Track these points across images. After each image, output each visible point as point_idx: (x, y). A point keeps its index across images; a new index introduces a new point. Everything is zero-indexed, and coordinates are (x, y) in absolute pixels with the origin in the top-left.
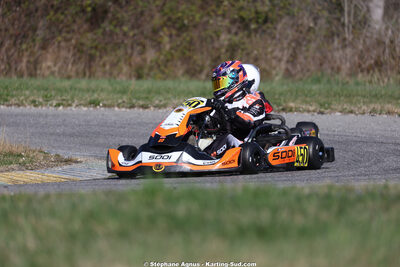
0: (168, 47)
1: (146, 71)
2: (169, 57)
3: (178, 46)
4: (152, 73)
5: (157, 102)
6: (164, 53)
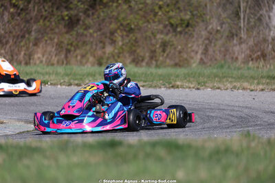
5: (87, 81)
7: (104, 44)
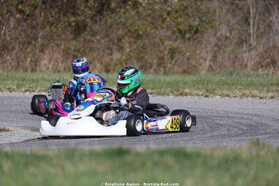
0: (128, 50)
1: (112, 67)
2: (129, 57)
3: (135, 50)
4: (117, 69)
6: (125, 54)
7: (111, 50)
